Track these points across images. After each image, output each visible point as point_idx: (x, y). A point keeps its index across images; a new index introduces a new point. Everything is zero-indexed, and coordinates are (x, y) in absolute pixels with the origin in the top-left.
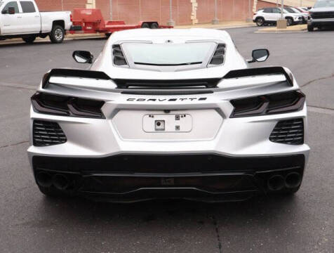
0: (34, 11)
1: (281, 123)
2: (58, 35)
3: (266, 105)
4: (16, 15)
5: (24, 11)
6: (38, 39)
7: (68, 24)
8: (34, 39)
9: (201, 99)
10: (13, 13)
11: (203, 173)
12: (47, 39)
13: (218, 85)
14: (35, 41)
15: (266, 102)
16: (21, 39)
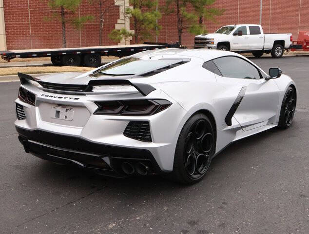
0: (259, 33)
1: (132, 123)
2: (278, 52)
3: (121, 108)
4: (243, 36)
5: (251, 34)
6: (265, 55)
7: (288, 44)
8: (262, 54)
9: (75, 99)
10: (241, 35)
11: (77, 151)
12: (270, 55)
13: (93, 90)
14: (262, 56)
15: (122, 106)
16: (252, 54)
